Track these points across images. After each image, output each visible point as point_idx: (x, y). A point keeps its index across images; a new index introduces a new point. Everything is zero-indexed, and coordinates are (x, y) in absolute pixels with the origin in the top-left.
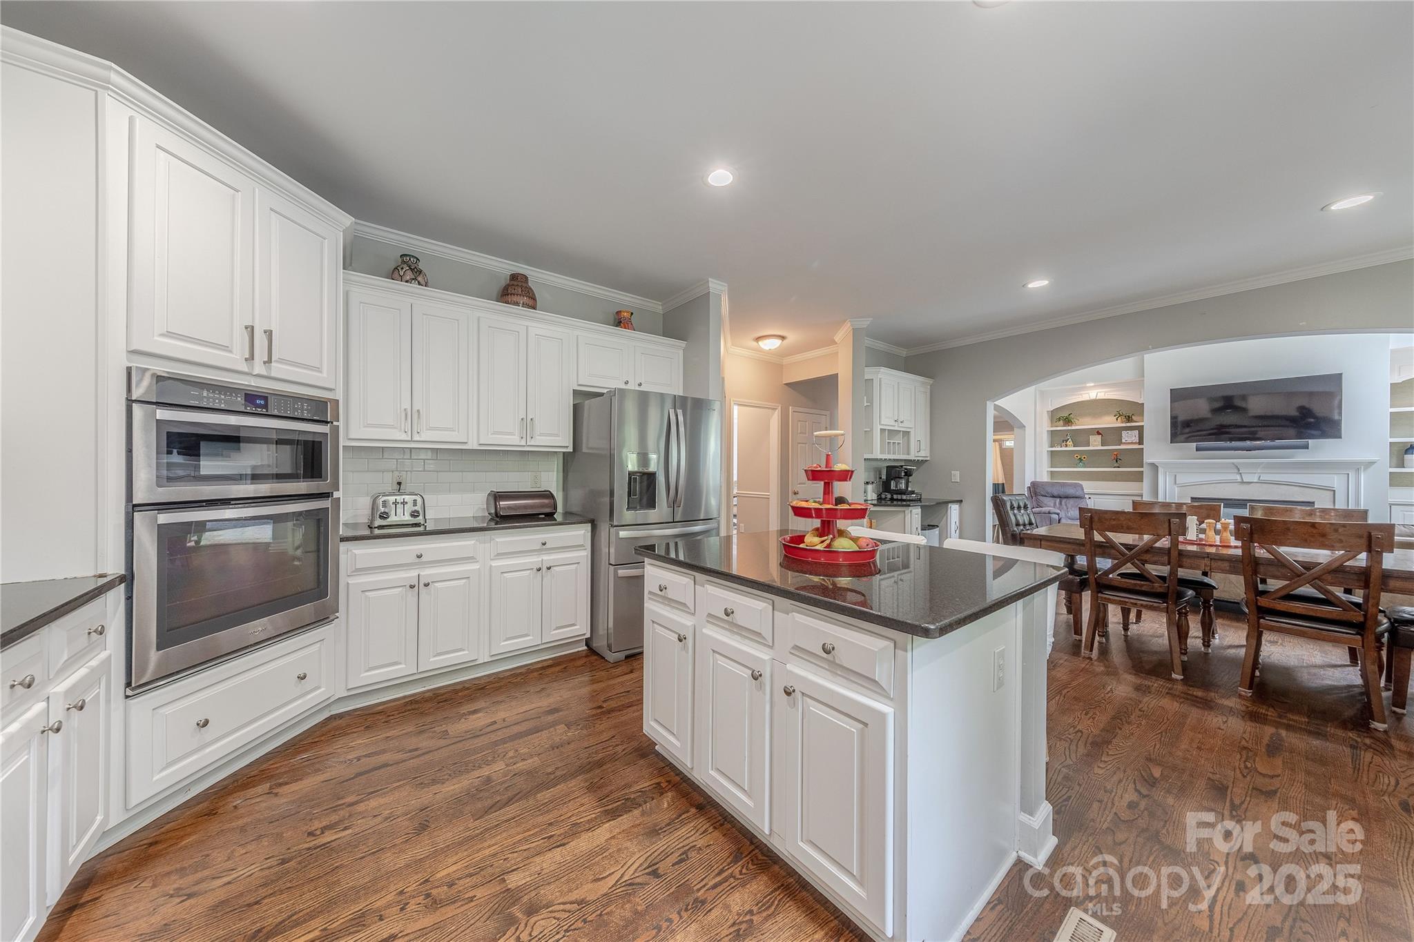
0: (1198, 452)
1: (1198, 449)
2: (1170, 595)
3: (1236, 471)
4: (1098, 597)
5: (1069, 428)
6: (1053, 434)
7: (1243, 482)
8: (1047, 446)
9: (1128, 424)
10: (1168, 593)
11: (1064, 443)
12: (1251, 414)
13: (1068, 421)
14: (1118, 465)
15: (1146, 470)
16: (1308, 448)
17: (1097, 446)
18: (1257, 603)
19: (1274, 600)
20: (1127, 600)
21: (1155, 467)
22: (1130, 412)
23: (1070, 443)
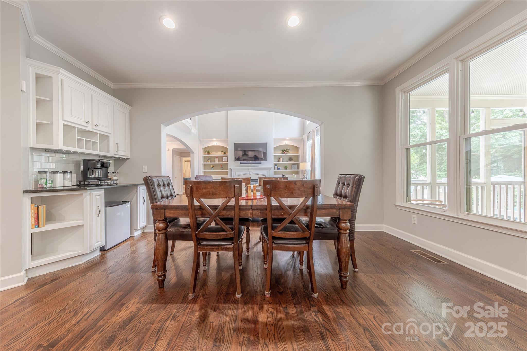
0: (241, 164)
1: (241, 163)
2: (235, 238)
3: (248, 171)
4: (198, 247)
5: (209, 155)
6: (204, 157)
7: (250, 174)
8: (202, 162)
9: (225, 155)
10: (234, 237)
11: (208, 161)
12: (249, 156)
13: (208, 153)
14: (222, 169)
15: (229, 171)
16: (261, 164)
17: (217, 162)
18: (272, 235)
19: (279, 232)
20: (213, 247)
21: (231, 169)
22: (225, 151)
23: (209, 161)
